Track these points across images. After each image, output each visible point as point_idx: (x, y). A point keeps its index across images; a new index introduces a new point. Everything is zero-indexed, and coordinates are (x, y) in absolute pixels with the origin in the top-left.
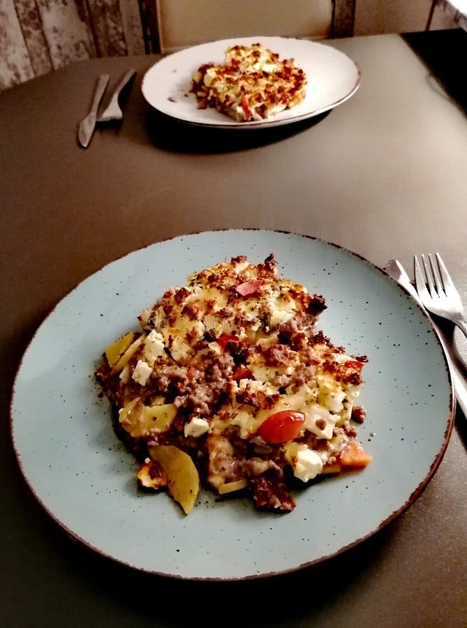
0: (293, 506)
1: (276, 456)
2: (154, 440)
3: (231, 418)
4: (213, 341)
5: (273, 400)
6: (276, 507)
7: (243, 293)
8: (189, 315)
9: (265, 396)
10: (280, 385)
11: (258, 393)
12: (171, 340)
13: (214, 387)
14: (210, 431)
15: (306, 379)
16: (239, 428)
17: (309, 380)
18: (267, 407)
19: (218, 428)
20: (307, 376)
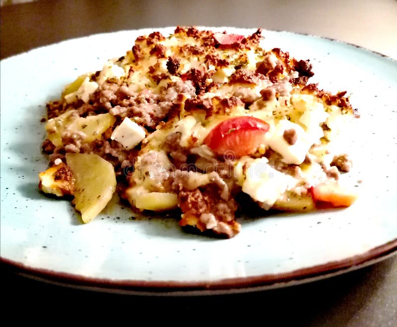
0: (236, 232)
2: (75, 144)
3: (174, 128)
4: (176, 75)
5: (230, 102)
6: (209, 227)
7: (220, 41)
8: (157, 55)
9: (220, 100)
10: (243, 95)
11: (212, 99)
12: (131, 70)
13: (164, 105)
14: (146, 141)
15: (277, 93)
16: (181, 134)
17: (282, 96)
18: (221, 112)
19: (156, 139)
20: (280, 91)
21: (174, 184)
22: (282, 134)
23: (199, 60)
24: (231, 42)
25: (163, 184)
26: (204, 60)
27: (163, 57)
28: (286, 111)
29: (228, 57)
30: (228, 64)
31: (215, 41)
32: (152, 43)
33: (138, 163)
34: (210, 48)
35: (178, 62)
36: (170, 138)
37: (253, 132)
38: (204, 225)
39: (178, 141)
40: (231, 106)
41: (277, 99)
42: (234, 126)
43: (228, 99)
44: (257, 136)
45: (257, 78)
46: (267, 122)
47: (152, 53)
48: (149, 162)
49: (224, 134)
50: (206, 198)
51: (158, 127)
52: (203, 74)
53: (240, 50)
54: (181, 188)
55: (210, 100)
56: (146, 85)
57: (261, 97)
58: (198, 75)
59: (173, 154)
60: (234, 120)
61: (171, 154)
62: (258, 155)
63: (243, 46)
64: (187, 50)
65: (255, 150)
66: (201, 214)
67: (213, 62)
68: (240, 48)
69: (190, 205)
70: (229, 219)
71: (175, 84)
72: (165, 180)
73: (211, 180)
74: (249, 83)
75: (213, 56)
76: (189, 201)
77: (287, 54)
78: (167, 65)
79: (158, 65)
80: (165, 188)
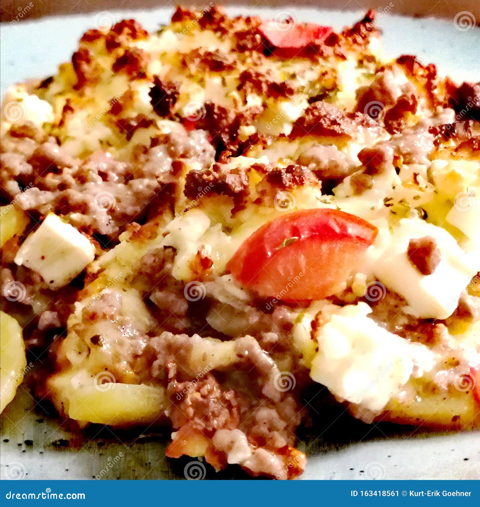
1: (268, 330)
3: (160, 237)
4: (172, 119)
5: (286, 178)
6: (233, 459)
7: (275, 41)
8: (129, 73)
9: (264, 172)
10: (318, 162)
11: (249, 170)
12: (67, 108)
13: (141, 187)
14: (95, 267)
15: (396, 158)
16: (175, 250)
17: (408, 163)
18: (266, 199)
19: (120, 264)
20: (404, 152)
21: (156, 363)
22: (404, 248)
23: (224, 83)
24: (301, 42)
25: (132, 366)
26: (237, 84)
27: (142, 76)
28: (416, 198)
29: (293, 76)
30: (291, 92)
31: (264, 38)
32: (118, 45)
33: (76, 318)
34: (251, 56)
35: (175, 88)
36: (150, 261)
37: (338, 245)
38: (222, 456)
39: (168, 266)
40: (290, 187)
41: (398, 171)
42: (296, 231)
43: (282, 171)
44: (347, 255)
45: (354, 123)
46: (372, 222)
47: (117, 67)
48: (100, 314)
49: (271, 251)
50: (229, 396)
51: (124, 237)
52: (232, 116)
53: (321, 60)
54: (172, 374)
55: (243, 173)
56: (101, 142)
57: (361, 167)
58: (220, 118)
59: (157, 296)
60: (295, 217)
61: (152, 298)
62: (349, 297)
63: (328, 50)
64: (197, 61)
65: (343, 285)
66: (214, 430)
67: (257, 86)
68: (321, 54)
69: (191, 411)
70: (281, 441)
71: (167, 139)
72: (136, 356)
73: (240, 356)
74: (334, 134)
75: (258, 75)
76: (189, 401)
77: (432, 69)
78: (150, 94)
79: (129, 96)
80: (137, 373)
